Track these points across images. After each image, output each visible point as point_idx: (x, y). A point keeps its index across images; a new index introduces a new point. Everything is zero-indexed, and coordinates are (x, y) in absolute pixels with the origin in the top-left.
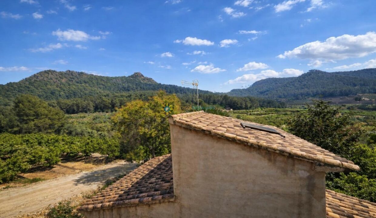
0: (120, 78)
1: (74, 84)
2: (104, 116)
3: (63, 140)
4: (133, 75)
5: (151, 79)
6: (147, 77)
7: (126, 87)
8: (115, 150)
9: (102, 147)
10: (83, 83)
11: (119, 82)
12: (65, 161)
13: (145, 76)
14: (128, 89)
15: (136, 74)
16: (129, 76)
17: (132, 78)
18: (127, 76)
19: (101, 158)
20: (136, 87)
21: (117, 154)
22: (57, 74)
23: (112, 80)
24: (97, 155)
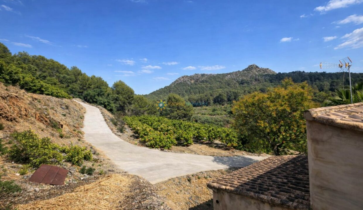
0: (234, 73)
1: (199, 84)
2: (221, 108)
3: (194, 126)
4: (247, 68)
5: (268, 69)
6: (262, 68)
7: (240, 80)
8: (234, 140)
9: (222, 135)
10: (205, 82)
11: (234, 77)
12: (195, 142)
13: (260, 67)
14: (242, 82)
15: (251, 67)
16: (243, 70)
17: (246, 72)
18: (241, 70)
19: (221, 146)
20: (250, 80)
21: (235, 144)
22: (189, 77)
23: (227, 76)
24: (217, 141)
